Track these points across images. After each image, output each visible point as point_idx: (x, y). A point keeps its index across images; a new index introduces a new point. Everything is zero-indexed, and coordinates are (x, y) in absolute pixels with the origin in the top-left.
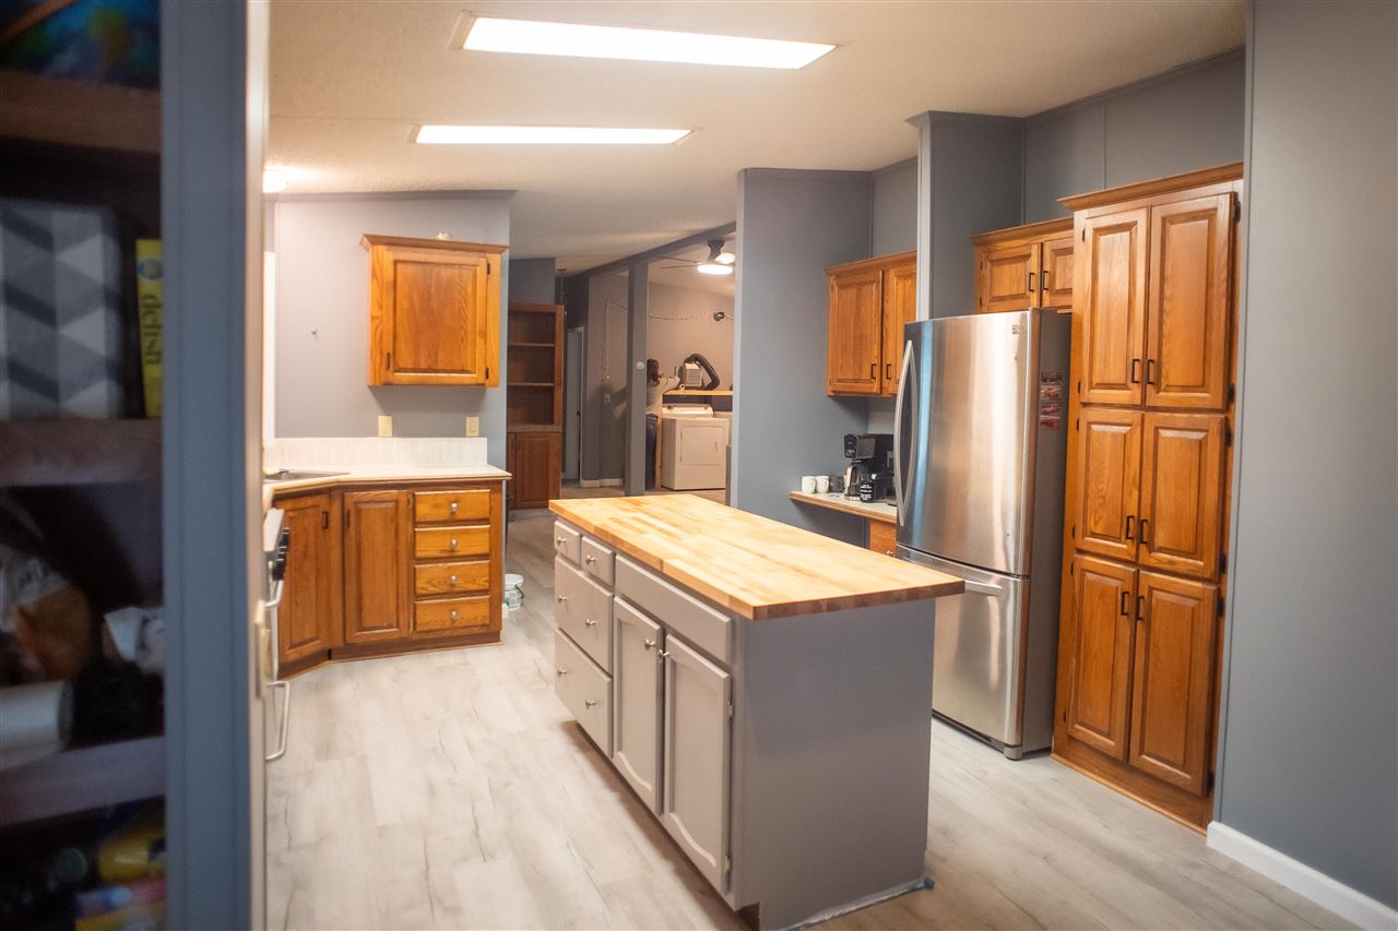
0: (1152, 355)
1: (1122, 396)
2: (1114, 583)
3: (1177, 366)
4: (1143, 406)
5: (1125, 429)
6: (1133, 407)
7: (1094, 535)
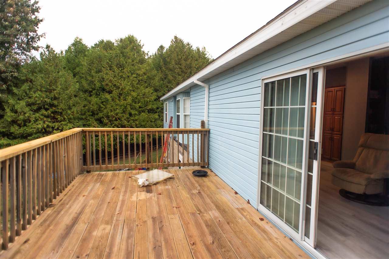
0: (334, 108)
1: (330, 113)
2: (329, 136)
3: (338, 109)
4: (333, 114)
5: (330, 117)
6: (332, 114)
7: (327, 131)
